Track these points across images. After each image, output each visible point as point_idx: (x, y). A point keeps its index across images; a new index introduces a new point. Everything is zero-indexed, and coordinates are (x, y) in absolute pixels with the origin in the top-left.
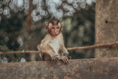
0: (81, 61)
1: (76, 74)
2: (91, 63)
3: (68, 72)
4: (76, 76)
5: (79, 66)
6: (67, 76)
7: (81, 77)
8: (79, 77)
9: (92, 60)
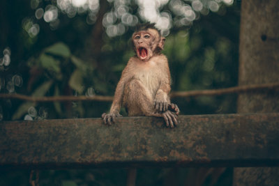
0: (207, 119)
1: (197, 146)
2: (230, 124)
3: (180, 141)
4: (195, 151)
5: (204, 130)
6: (176, 151)
7: (206, 154)
8: (202, 153)
9: (232, 117)
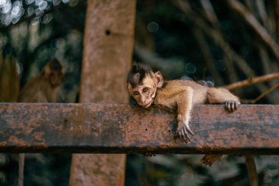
0: (46, 108)
1: (35, 133)
2: (68, 112)
3: (19, 128)
4: (34, 137)
5: (43, 117)
6: (15, 137)
7: (44, 140)
8: (39, 139)
9: (70, 106)
